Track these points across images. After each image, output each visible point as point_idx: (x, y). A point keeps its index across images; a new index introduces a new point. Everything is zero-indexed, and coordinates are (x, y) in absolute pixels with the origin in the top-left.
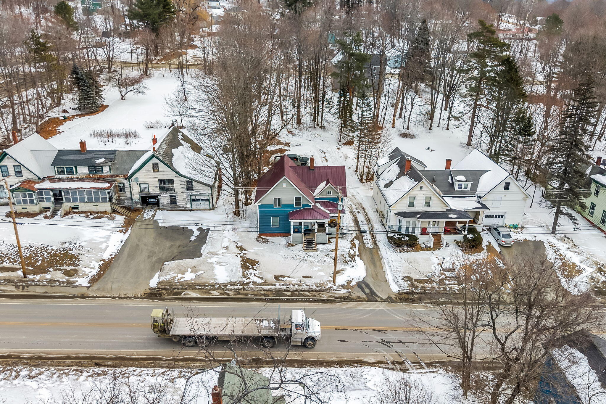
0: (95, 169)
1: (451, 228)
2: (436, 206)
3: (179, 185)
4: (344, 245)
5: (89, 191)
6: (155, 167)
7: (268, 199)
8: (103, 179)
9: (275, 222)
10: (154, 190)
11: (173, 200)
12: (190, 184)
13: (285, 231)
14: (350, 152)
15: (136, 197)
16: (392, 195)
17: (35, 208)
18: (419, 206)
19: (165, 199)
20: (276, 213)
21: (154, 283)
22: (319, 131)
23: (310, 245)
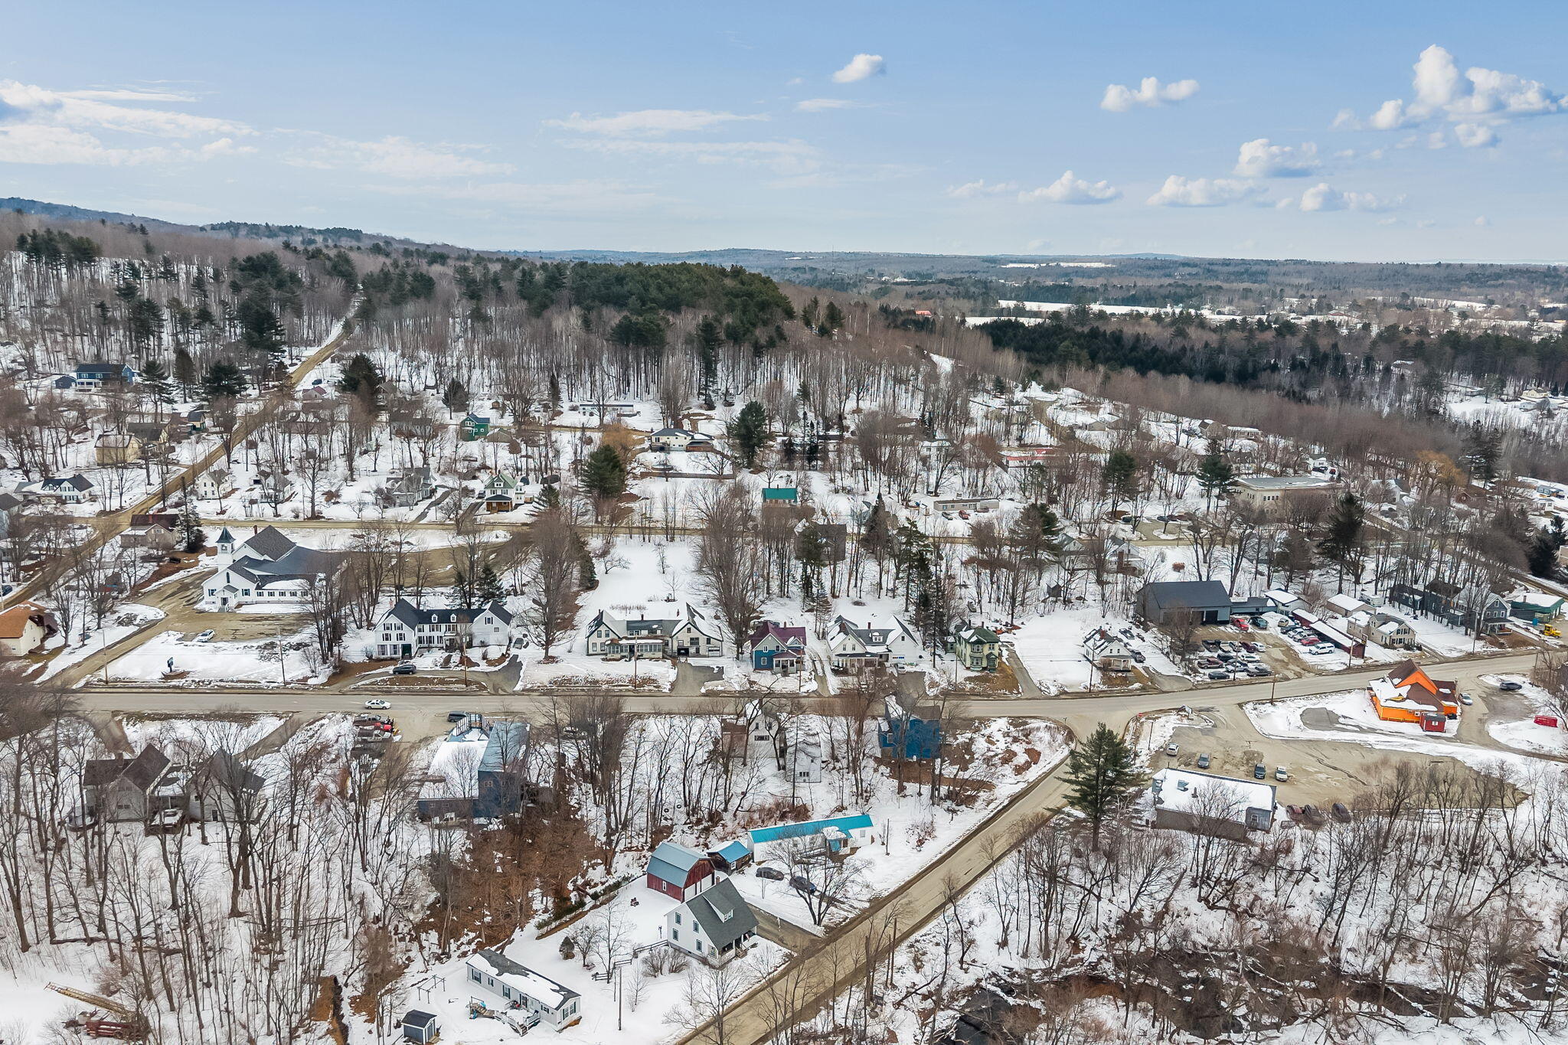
0: (652, 631)
1: (868, 663)
2: (859, 650)
3: (702, 641)
4: (805, 674)
5: (646, 645)
6: (689, 630)
7: (760, 647)
8: (656, 638)
9: (764, 661)
10: (687, 644)
11: (698, 650)
12: (708, 641)
13: (769, 667)
14: (810, 617)
15: (675, 649)
16: (833, 644)
17: (618, 656)
18: (849, 651)
19: (692, 650)
20: (765, 655)
21: (703, 690)
22: (786, 600)
23: (785, 674)
